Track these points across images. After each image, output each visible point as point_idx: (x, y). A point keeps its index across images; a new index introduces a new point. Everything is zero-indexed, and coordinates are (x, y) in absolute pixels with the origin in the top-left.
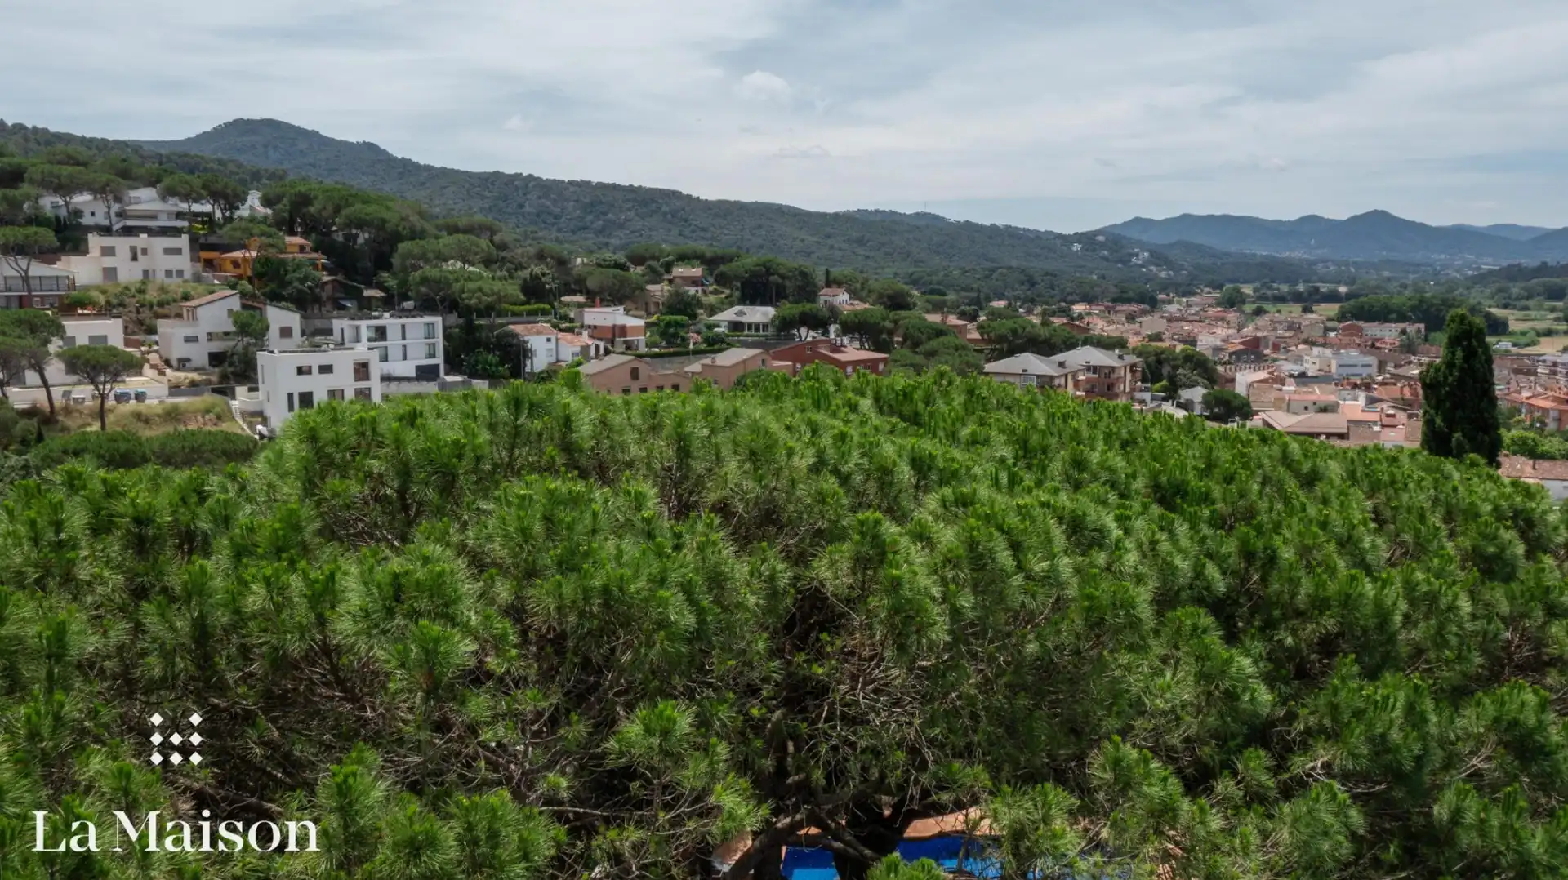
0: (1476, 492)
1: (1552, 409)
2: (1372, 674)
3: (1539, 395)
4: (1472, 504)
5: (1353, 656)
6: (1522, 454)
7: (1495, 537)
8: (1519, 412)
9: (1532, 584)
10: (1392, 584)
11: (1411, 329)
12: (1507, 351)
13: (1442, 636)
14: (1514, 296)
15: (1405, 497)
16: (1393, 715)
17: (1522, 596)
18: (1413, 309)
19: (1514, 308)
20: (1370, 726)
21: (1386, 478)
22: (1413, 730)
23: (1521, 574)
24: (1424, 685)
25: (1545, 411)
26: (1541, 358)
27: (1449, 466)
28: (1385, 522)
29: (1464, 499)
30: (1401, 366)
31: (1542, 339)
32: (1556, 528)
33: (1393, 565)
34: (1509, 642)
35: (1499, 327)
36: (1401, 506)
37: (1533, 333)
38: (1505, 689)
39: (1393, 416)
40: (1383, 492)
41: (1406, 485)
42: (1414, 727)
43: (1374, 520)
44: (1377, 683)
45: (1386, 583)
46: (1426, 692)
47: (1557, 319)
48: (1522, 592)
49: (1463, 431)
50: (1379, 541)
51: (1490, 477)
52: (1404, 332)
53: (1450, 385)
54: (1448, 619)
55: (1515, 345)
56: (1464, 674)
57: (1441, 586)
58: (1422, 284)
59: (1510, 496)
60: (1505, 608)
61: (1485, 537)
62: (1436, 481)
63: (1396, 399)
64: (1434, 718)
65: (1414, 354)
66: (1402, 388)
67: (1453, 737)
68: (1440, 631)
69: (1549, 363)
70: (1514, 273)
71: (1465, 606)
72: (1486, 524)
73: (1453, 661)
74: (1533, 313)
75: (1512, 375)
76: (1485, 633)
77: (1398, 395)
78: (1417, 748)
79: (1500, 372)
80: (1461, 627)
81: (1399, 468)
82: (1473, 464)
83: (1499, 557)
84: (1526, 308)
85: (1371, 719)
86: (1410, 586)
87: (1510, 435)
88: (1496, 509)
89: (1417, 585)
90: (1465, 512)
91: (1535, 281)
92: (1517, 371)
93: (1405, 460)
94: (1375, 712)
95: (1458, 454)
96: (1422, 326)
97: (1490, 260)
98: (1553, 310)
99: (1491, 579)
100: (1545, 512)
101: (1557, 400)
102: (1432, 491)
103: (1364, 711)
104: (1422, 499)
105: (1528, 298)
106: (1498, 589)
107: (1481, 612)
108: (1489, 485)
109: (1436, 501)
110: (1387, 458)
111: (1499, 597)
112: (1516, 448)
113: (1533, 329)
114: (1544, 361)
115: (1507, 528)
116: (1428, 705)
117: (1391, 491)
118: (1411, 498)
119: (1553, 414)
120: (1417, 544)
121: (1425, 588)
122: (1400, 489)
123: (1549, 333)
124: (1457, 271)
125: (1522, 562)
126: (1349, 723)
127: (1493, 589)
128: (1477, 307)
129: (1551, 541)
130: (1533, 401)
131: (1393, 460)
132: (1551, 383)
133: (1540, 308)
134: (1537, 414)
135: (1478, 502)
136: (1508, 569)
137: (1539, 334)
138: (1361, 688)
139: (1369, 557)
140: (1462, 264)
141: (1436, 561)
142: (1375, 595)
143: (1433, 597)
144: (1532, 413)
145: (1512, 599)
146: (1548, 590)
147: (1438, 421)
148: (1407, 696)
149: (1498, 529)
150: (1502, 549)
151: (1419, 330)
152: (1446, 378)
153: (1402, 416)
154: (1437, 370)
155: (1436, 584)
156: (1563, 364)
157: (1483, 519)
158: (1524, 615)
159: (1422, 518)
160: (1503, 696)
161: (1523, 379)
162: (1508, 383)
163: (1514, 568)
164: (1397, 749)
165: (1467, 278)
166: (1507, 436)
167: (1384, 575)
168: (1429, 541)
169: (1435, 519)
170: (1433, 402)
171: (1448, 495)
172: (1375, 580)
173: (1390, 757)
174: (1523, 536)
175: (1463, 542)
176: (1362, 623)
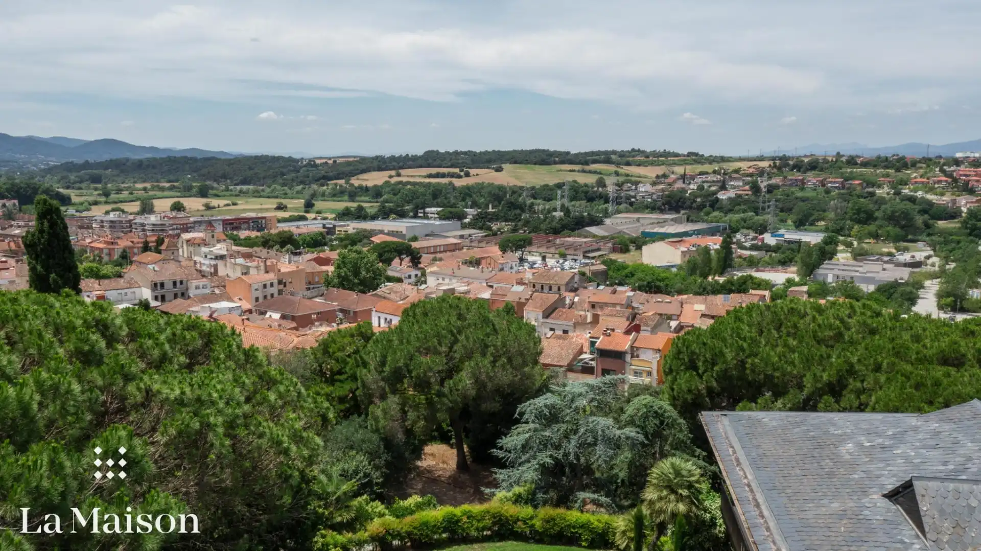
0: (71, 314)
1: (105, 248)
2: (22, 448)
3: (96, 240)
4: (70, 321)
5: (8, 440)
6: (92, 277)
7: (88, 340)
8: (86, 252)
9: (113, 364)
10: (27, 385)
11: (9, 203)
12: (73, 215)
13: (65, 409)
14: (72, 181)
15: (26, 325)
16: (42, 471)
17: (109, 373)
18: (8, 190)
19: (73, 188)
20: (28, 483)
21: (11, 314)
22: (57, 476)
23: (106, 360)
24: (59, 446)
25: (101, 250)
26: (94, 218)
27: (51, 298)
28: (15, 343)
29: (65, 319)
30: (5, 228)
31: (93, 207)
32: (121, 328)
33: (26, 371)
34: (105, 402)
35: (66, 201)
36: (25, 331)
37: (86, 204)
38: (108, 433)
39: (6, 262)
40: (11, 324)
41: (26, 316)
42: (56, 474)
43: (8, 344)
44: (28, 453)
45: (23, 385)
46: (60, 450)
47: (99, 195)
48: (109, 371)
49: (55, 272)
50: (14, 357)
51: (78, 302)
52: (4, 206)
53: (43, 244)
54: (67, 399)
55: (77, 211)
56: (82, 429)
57: (59, 379)
58: (11, 174)
59: (92, 312)
60: (100, 382)
61: (81, 340)
62: (45, 310)
63: (6, 251)
64: (68, 464)
65: (14, 220)
66: (9, 243)
67: (81, 470)
68: (63, 407)
69: (99, 221)
70: (70, 167)
71: (76, 387)
72: (81, 333)
73: (74, 422)
74: (85, 192)
75: (79, 230)
76: (90, 399)
77: (7, 248)
78: (60, 488)
79: (72, 229)
80: (75, 401)
81: (20, 305)
82: (68, 296)
83: (92, 351)
84: (80, 188)
85: (27, 479)
86: (39, 384)
87: (83, 266)
88: (85, 321)
89: (44, 382)
90: (66, 327)
91: (83, 172)
92: (81, 227)
93: (23, 299)
94: (29, 474)
95: (56, 290)
96: (16, 202)
97: (54, 159)
98: (96, 189)
99: (89, 366)
100: (113, 319)
101: (107, 243)
102: (44, 318)
103: (21, 475)
104: (38, 324)
105: (81, 182)
106: (94, 371)
107: (86, 387)
108: (79, 308)
109: (47, 325)
110: (10, 300)
111: (95, 376)
112: (88, 274)
113: (86, 201)
114: (96, 220)
115: (93, 333)
116: (63, 456)
117: (16, 322)
118: (30, 324)
119: (105, 251)
120: (40, 354)
121: (49, 383)
122: (22, 319)
123: (96, 203)
124: (34, 166)
125: (105, 352)
126: (13, 486)
127: (92, 372)
128: (51, 188)
129: (119, 335)
130: (93, 245)
131: (14, 301)
132: (101, 233)
133: (88, 188)
134: (96, 252)
135: (74, 320)
136: (98, 357)
137: (90, 204)
138: (17, 461)
139: (9, 371)
140: (38, 162)
141: (52, 363)
142: (17, 395)
143: (56, 388)
144: (93, 251)
145: (103, 375)
146: (123, 366)
147: (39, 267)
148: (49, 456)
149: (88, 334)
150: (93, 347)
151: (14, 205)
152: (39, 240)
153: (12, 262)
154: (33, 235)
155: (56, 378)
156: (107, 221)
157: (79, 329)
158: (111, 385)
159: (40, 336)
160: (107, 437)
161: (85, 232)
162: (77, 235)
163: (102, 356)
164: (48, 491)
165: (41, 170)
166: (81, 268)
167: (21, 381)
168: (48, 351)
169: (48, 336)
170: (33, 256)
171: (54, 317)
172: (15, 385)
173: (45, 498)
174: (104, 335)
175: (69, 346)
176: (11, 415)
